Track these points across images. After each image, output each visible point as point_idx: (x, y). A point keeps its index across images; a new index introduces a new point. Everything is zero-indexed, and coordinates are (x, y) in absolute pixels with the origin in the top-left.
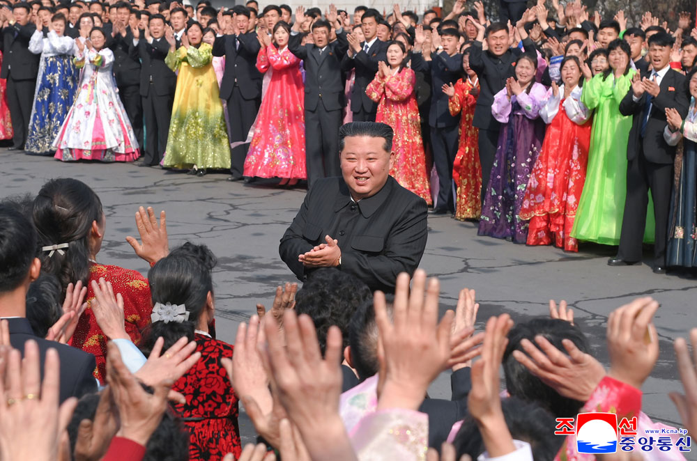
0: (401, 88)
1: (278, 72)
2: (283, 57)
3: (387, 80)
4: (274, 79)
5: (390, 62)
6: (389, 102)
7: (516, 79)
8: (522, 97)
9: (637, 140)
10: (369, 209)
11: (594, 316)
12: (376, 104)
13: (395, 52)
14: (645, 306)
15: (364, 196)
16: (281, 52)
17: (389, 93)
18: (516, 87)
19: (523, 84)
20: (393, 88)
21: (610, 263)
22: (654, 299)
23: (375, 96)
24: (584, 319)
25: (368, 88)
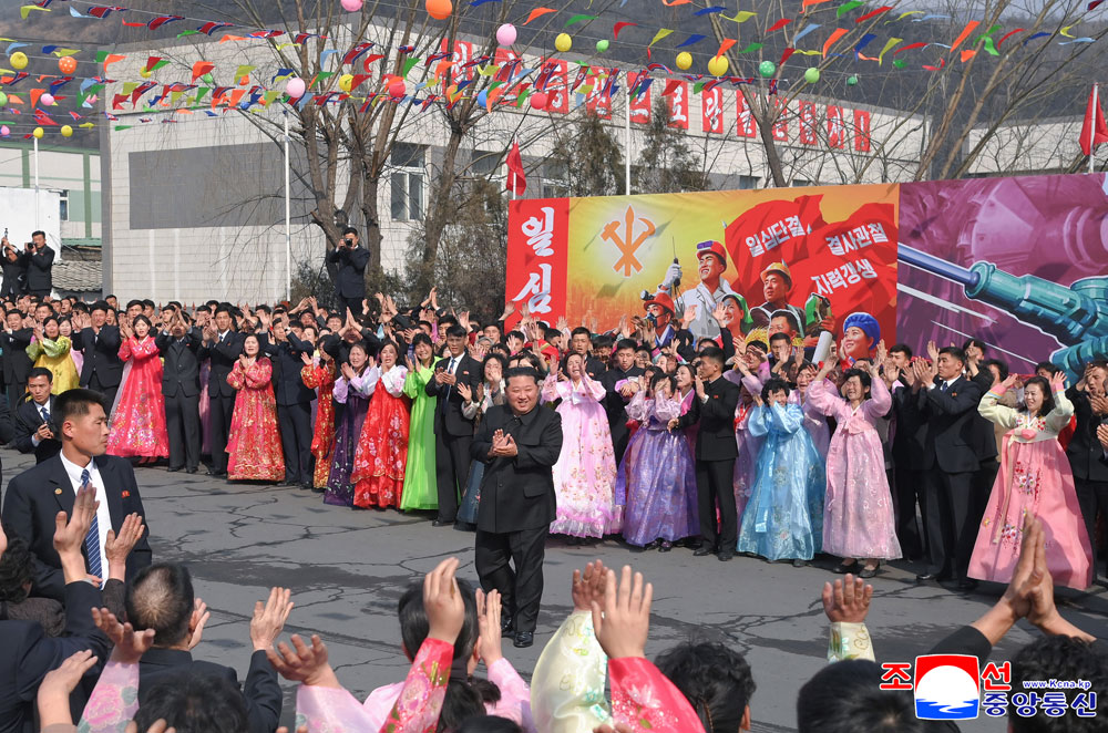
0: (260, 376)
1: (140, 362)
2: (144, 347)
3: (246, 371)
4: (135, 368)
5: (248, 352)
6: (249, 389)
7: (350, 365)
8: (356, 381)
9: (441, 417)
10: (526, 421)
11: (417, 573)
12: (235, 392)
13: (251, 344)
14: (448, 565)
15: (523, 414)
16: (141, 342)
17: (249, 383)
18: (349, 371)
19: (355, 369)
20: (253, 377)
21: (434, 525)
22: (456, 558)
23: (236, 384)
24: (409, 576)
25: (229, 376)
